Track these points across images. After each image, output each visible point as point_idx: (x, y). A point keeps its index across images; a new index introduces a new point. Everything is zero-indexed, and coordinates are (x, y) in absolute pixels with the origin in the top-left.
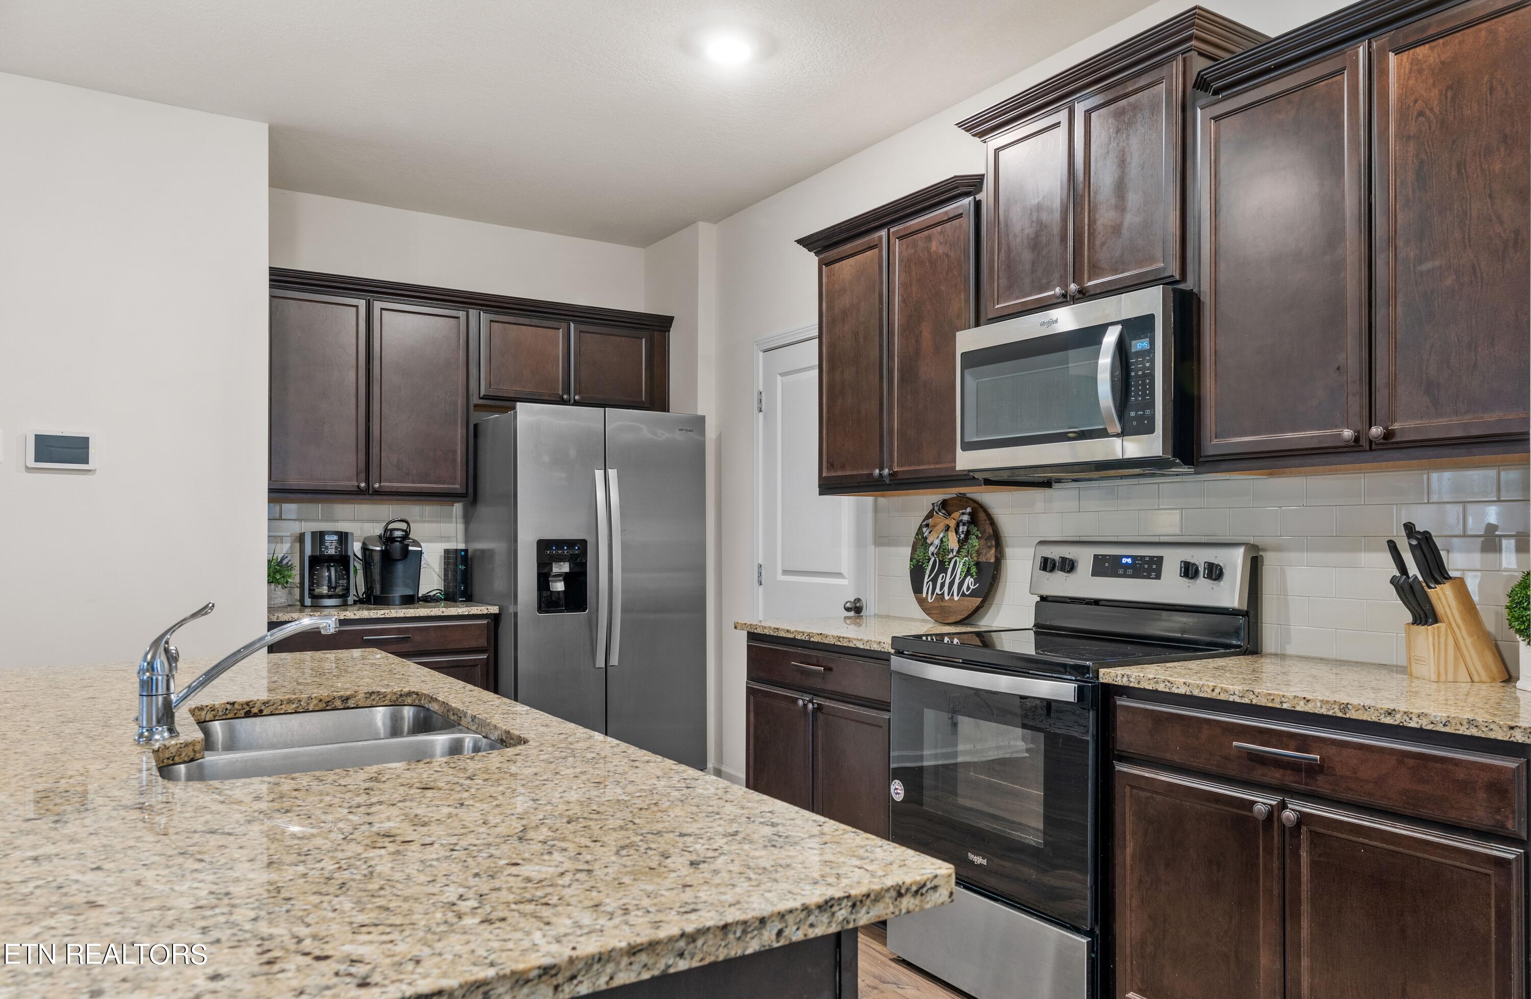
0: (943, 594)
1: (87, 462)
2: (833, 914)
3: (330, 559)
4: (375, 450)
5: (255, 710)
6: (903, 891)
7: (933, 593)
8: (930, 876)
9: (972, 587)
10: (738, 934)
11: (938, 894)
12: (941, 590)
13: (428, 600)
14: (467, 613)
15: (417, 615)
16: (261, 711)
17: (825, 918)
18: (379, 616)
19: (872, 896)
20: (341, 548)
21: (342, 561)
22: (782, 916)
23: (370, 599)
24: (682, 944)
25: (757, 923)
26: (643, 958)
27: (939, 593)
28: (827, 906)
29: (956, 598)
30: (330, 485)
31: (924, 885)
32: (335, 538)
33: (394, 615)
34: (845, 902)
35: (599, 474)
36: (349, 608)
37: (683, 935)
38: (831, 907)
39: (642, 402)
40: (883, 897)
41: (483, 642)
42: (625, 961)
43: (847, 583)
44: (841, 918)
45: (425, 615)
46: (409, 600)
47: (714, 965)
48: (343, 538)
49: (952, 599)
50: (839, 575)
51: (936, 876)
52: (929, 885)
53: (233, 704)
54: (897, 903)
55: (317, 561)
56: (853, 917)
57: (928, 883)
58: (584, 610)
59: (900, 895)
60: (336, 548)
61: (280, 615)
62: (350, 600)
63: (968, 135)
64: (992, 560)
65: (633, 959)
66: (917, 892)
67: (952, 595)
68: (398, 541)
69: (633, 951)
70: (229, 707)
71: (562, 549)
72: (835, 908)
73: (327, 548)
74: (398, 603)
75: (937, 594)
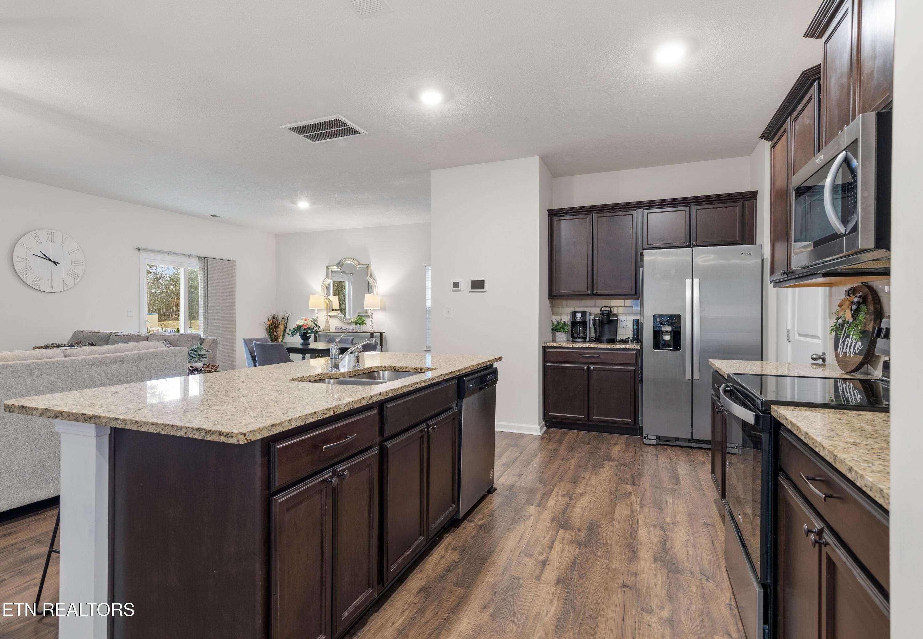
0: (846, 352)
1: (484, 289)
2: (200, 433)
3: (579, 323)
4: (595, 277)
5: (397, 369)
6: (221, 434)
7: (842, 352)
8: (231, 432)
9: (860, 348)
10: (176, 429)
11: (233, 439)
12: (846, 349)
13: (625, 341)
14: (624, 348)
15: (602, 347)
16: (398, 370)
17: (198, 433)
18: (586, 346)
19: (212, 432)
20: (583, 318)
21: (584, 323)
22: (187, 428)
23: (598, 340)
24: (163, 426)
25: (180, 428)
26: (154, 426)
27: (845, 351)
28: (198, 430)
29: (852, 355)
30: (577, 293)
31: (228, 434)
32: (580, 314)
33: (592, 347)
34: (203, 430)
35: (688, 282)
36: (587, 343)
37: (163, 424)
38: (200, 430)
39: (737, 241)
40: (215, 433)
41: (633, 361)
42: (151, 426)
43: (820, 343)
44: (202, 435)
45: (606, 347)
46: (612, 341)
47: (169, 435)
48: (584, 314)
49: (850, 356)
50: (817, 337)
51: (232, 433)
52: (230, 435)
53: (391, 366)
54: (219, 437)
55: (574, 323)
56: (206, 436)
57: (229, 434)
58: (680, 349)
59: (220, 435)
60: (581, 318)
61: (549, 344)
62: (587, 340)
63: (813, 40)
64: (871, 330)
65: (152, 426)
66: (226, 436)
67: (850, 353)
68: (605, 315)
69: (153, 424)
70: (390, 367)
71: (673, 319)
72: (201, 431)
73: (577, 318)
74: (605, 341)
75: (844, 352)
